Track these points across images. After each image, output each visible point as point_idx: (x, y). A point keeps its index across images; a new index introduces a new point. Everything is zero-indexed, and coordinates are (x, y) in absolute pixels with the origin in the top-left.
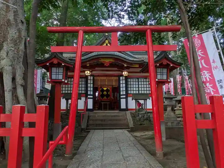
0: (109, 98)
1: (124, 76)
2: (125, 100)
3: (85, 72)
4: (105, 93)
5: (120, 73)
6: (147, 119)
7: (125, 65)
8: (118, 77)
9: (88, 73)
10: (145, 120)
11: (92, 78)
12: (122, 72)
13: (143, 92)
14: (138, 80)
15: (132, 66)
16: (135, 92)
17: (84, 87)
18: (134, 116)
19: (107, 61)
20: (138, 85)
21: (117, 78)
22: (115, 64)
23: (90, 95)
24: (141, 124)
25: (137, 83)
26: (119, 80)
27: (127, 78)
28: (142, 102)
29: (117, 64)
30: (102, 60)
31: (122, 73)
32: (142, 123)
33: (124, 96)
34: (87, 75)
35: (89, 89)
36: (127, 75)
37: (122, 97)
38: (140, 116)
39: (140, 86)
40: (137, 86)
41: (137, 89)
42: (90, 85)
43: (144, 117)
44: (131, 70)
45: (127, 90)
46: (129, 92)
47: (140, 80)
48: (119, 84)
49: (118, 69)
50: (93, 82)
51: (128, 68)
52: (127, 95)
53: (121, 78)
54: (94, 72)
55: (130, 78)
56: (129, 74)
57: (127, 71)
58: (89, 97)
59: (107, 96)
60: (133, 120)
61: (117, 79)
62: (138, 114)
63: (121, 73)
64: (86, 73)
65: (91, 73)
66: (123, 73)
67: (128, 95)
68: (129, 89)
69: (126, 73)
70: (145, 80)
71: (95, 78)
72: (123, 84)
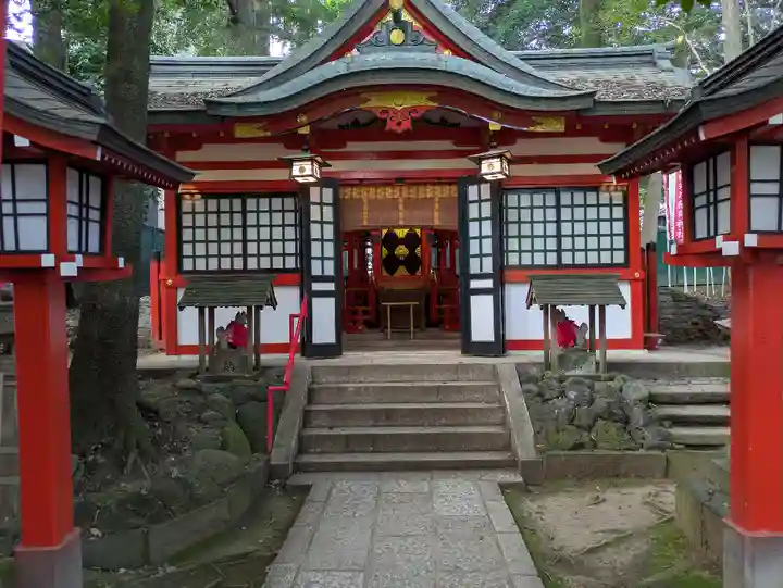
0: (418, 273)
1: (487, 182)
2: (489, 299)
3: (290, 167)
4: (402, 251)
5: (463, 164)
6: (609, 415)
7: (494, 126)
8: (454, 188)
9: (304, 170)
10: (600, 422)
11: (328, 194)
12: (479, 161)
13: (580, 259)
14: (558, 200)
15: (531, 129)
16: (539, 259)
17: (296, 240)
18: (540, 395)
19: (401, 104)
20: (558, 221)
21: (450, 191)
22: (443, 121)
23: (323, 279)
24: (579, 446)
25: (551, 214)
26: (463, 202)
27: (500, 189)
28: (578, 314)
29: (453, 119)
30: (375, 103)
31: (480, 164)
32: (585, 437)
33: (488, 284)
34: (300, 180)
35: (316, 249)
36: (501, 177)
37: (474, 284)
38: (572, 395)
39: (566, 228)
40: (551, 229)
41: (552, 244)
42: (322, 232)
43: (591, 402)
44: (521, 148)
45: (500, 251)
46: (513, 259)
47: (565, 198)
48: (464, 220)
49: (455, 144)
50: (337, 213)
51: (505, 137)
52: (501, 275)
53: (472, 191)
54: (337, 166)
55: (513, 190)
56: (513, 167)
57: (501, 156)
58: (316, 286)
59: (412, 263)
60: (536, 418)
61: (451, 197)
62: (561, 380)
63: (473, 165)
64: (296, 170)
65: (324, 169)
66: (485, 168)
67: (506, 273)
68: (513, 244)
69: (496, 164)
70: (592, 198)
71: (347, 193)
72: (480, 219)
